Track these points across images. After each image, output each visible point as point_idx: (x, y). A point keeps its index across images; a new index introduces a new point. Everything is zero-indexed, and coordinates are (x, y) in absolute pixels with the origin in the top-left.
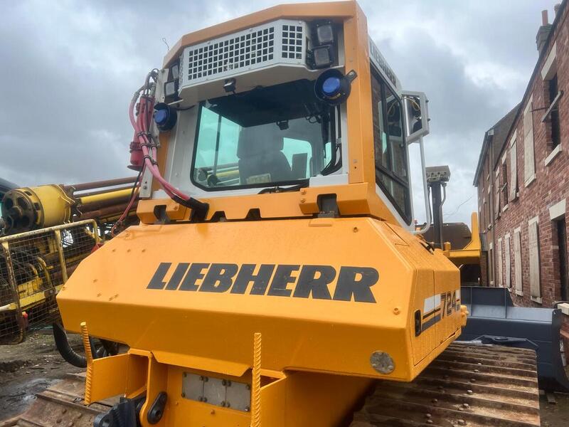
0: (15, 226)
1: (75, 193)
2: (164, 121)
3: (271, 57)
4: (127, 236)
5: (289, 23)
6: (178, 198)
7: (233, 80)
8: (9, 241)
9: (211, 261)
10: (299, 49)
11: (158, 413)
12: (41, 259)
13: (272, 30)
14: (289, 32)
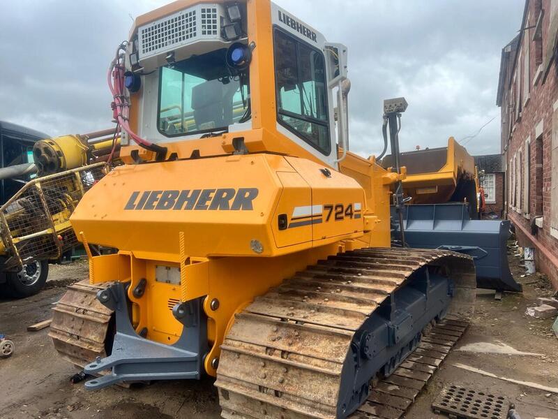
0: (45, 170)
1: (89, 141)
2: (131, 84)
3: (195, 34)
4: (114, 173)
5: (206, 7)
6: (143, 144)
7: (173, 53)
8: (42, 182)
9: (164, 189)
10: (215, 27)
11: (140, 291)
12: (67, 195)
13: (194, 13)
14: (206, 13)
